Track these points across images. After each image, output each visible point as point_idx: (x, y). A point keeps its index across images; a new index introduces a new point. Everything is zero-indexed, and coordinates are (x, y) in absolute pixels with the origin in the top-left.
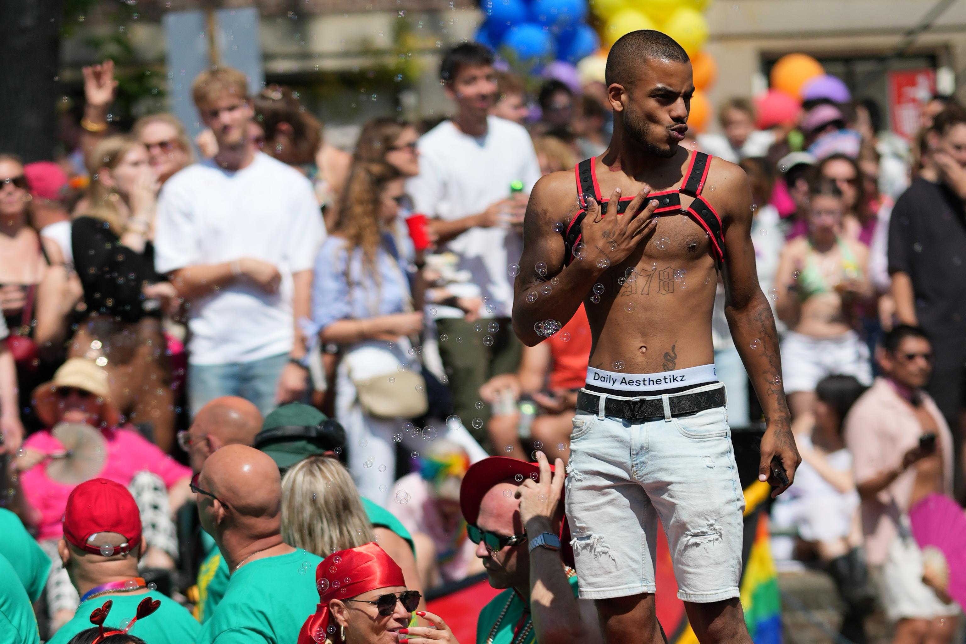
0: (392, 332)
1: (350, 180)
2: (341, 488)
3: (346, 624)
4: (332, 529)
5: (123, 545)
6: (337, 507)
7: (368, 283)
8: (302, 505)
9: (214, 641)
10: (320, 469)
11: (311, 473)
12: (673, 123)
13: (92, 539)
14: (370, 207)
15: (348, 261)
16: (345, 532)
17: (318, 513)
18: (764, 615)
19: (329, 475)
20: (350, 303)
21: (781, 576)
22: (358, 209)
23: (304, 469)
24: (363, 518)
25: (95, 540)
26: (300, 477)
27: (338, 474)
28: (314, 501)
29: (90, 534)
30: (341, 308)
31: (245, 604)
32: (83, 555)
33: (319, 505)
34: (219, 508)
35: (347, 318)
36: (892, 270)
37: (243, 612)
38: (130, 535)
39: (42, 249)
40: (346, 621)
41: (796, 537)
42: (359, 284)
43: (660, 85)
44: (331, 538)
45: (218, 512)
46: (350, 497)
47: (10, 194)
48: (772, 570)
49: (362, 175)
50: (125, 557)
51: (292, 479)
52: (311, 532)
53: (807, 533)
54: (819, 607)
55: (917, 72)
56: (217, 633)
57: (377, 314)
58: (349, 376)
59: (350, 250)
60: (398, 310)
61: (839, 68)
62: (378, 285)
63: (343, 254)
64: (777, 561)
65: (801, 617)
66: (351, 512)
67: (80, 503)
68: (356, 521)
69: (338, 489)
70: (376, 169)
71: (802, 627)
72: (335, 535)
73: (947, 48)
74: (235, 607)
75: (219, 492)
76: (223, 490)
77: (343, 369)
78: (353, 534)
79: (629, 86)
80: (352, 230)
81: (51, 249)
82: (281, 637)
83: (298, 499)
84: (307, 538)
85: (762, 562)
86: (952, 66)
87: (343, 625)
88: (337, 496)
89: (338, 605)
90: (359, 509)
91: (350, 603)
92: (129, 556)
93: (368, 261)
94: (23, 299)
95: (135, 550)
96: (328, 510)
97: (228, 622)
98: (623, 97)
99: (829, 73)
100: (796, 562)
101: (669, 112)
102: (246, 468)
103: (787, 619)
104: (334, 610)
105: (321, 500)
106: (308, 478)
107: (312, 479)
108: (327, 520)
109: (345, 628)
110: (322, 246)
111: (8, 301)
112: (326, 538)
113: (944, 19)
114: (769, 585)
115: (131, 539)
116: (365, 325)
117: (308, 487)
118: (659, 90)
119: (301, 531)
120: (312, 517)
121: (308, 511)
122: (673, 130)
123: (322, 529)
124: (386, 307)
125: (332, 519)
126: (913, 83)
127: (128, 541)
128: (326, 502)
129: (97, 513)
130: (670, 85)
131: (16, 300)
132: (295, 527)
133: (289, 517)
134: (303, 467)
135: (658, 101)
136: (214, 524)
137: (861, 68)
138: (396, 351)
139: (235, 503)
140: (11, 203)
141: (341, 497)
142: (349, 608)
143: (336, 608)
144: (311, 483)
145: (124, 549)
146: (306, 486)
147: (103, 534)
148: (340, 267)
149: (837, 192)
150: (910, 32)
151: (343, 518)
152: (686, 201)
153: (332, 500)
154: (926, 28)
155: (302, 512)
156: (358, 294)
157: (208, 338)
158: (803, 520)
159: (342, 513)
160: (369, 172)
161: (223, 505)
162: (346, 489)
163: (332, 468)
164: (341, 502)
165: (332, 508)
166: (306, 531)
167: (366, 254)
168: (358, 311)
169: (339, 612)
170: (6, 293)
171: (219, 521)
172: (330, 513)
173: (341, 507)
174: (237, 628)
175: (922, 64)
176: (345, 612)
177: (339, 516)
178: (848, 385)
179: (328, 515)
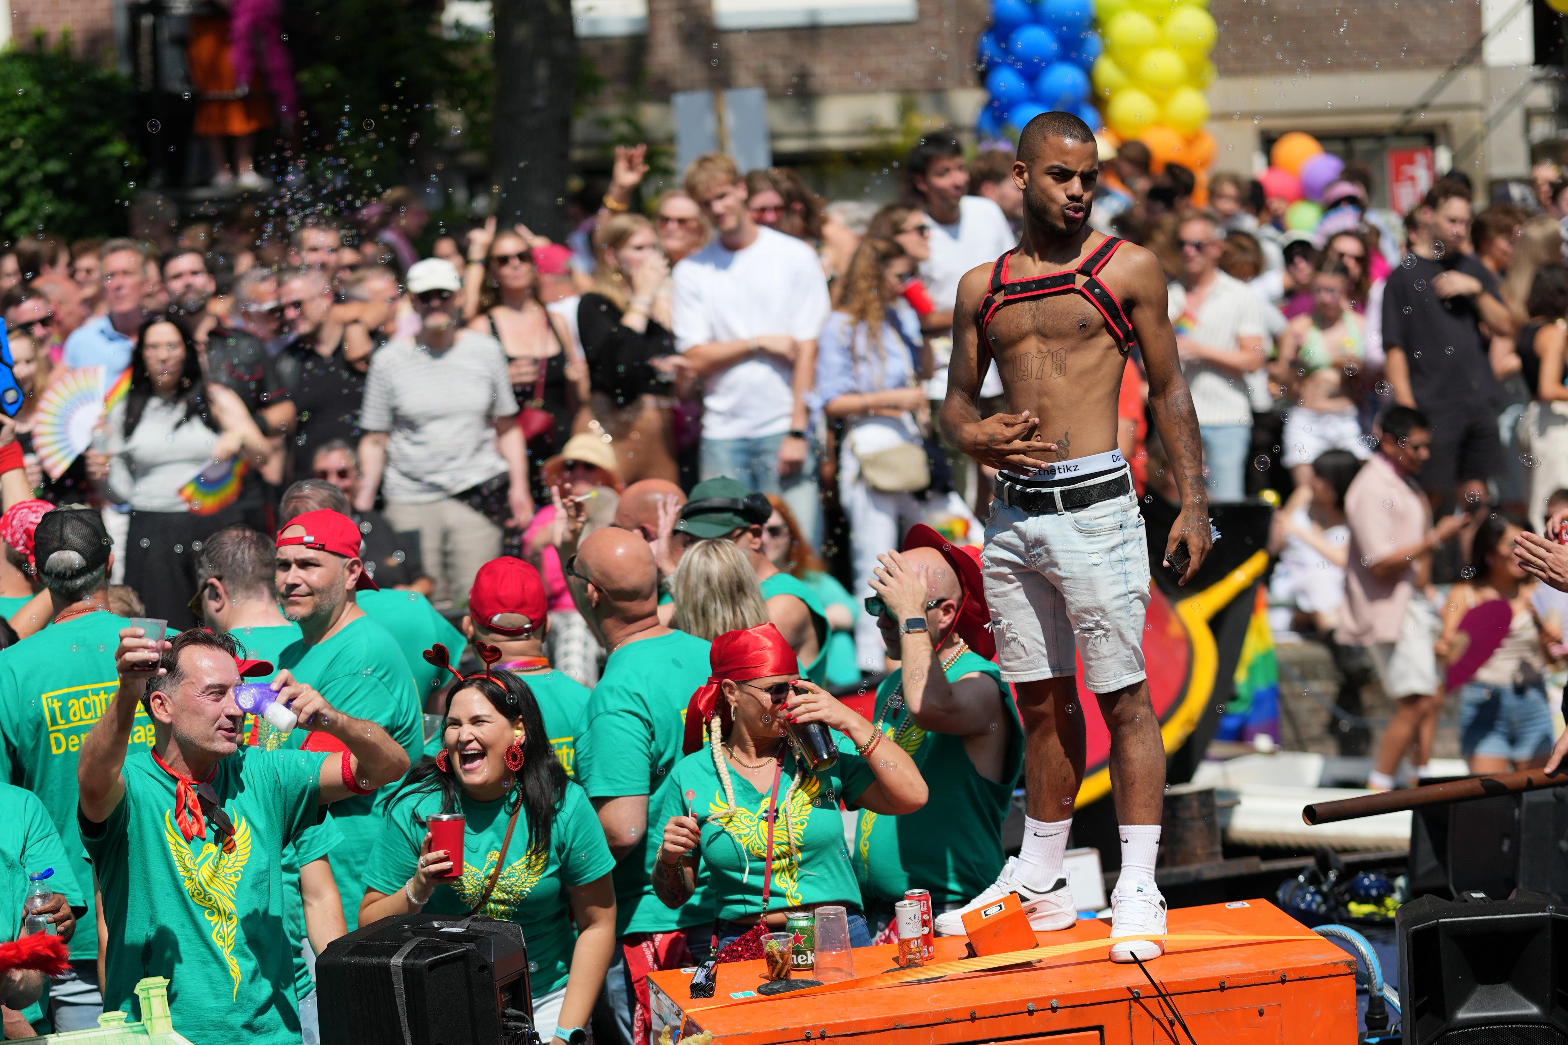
0: (896, 407)
1: (856, 255)
2: (735, 569)
3: (736, 704)
4: (726, 610)
5: (527, 626)
6: (731, 589)
7: (872, 357)
8: (696, 586)
9: (591, 723)
10: (716, 550)
11: (707, 554)
12: (1068, 201)
13: (496, 618)
14: (875, 283)
15: (853, 335)
16: (739, 614)
17: (712, 593)
18: (1261, 684)
19: (724, 556)
20: (855, 378)
21: (1279, 646)
22: (863, 285)
23: (700, 550)
24: (758, 600)
25: (499, 619)
26: (696, 558)
27: (733, 555)
28: (708, 581)
29: (495, 614)
30: (847, 382)
31: (622, 687)
32: (487, 634)
33: (713, 587)
34: (593, 592)
35: (854, 392)
36: (1387, 347)
37: (620, 695)
38: (533, 617)
39: (550, 323)
40: (736, 701)
41: (1294, 608)
42: (864, 359)
43: (1056, 163)
44: (724, 619)
45: (592, 595)
46: (745, 578)
47: (515, 268)
48: (1270, 640)
49: (868, 250)
50: (528, 638)
51: (688, 560)
52: (705, 613)
53: (1305, 604)
54: (1316, 677)
55: (1414, 150)
56: (594, 716)
57: (882, 388)
58: (852, 451)
59: (854, 324)
60: (902, 384)
61: (1339, 146)
62: (882, 359)
63: (848, 329)
64: (1275, 632)
65: (1298, 687)
66: (745, 594)
67: (486, 581)
68: (751, 602)
69: (733, 571)
70: (882, 245)
71: (1299, 696)
72: (729, 616)
73: (1445, 126)
74: (611, 690)
75: (592, 576)
76: (596, 574)
77: (846, 445)
78: (747, 615)
79: (1030, 164)
80: (857, 305)
81: (558, 323)
82: (658, 720)
83: (693, 579)
84: (701, 619)
85: (1260, 633)
86: (1450, 145)
87: (733, 706)
88: (731, 577)
89: (730, 685)
90: (753, 590)
91: (743, 686)
92: (532, 637)
93: (873, 335)
94: (534, 373)
95: (540, 630)
96: (722, 590)
97: (605, 705)
98: (1026, 175)
99: (1328, 152)
100: (1293, 633)
101: (1065, 190)
102: (620, 551)
103: (1285, 689)
104: (726, 690)
105: (715, 582)
106: (704, 559)
107: (707, 560)
108: (721, 602)
109: (735, 708)
110: (826, 321)
111: (520, 374)
112: (720, 620)
113: (1443, 98)
114: (1266, 656)
115: (535, 620)
116: (869, 399)
117: (703, 567)
118: (1053, 167)
119: (695, 611)
120: (705, 597)
121: (702, 591)
122: (1068, 209)
123: (715, 610)
124: (890, 382)
125: (726, 600)
126: (1411, 162)
127: (531, 622)
128: (720, 583)
129: (502, 593)
130: (1065, 163)
131: (526, 374)
132: (690, 607)
133: (684, 597)
134: (699, 547)
135: (1054, 179)
136: (589, 608)
137: (1361, 146)
138: (899, 426)
139: (609, 587)
140: (516, 277)
141: (735, 579)
142: (741, 690)
143: (727, 689)
144: (706, 563)
145: (527, 630)
146: (701, 567)
147: (507, 614)
148: (845, 341)
149: (1343, 270)
150: (1408, 111)
151: (737, 599)
152: (1081, 281)
153: (726, 581)
154: (1424, 106)
155: (696, 592)
156: (863, 369)
157: (719, 413)
158: (1303, 592)
159: (736, 594)
160: (875, 248)
161: (598, 589)
162: (741, 570)
163: (728, 549)
164: (735, 584)
165: (726, 589)
166: (700, 612)
167: (870, 328)
168: (863, 386)
169: (730, 693)
170: (518, 367)
171: (594, 605)
172: (724, 594)
173: (735, 588)
174: (613, 711)
175: (1420, 142)
176: (737, 693)
177: (732, 598)
178: (1344, 461)
179: (722, 596)
